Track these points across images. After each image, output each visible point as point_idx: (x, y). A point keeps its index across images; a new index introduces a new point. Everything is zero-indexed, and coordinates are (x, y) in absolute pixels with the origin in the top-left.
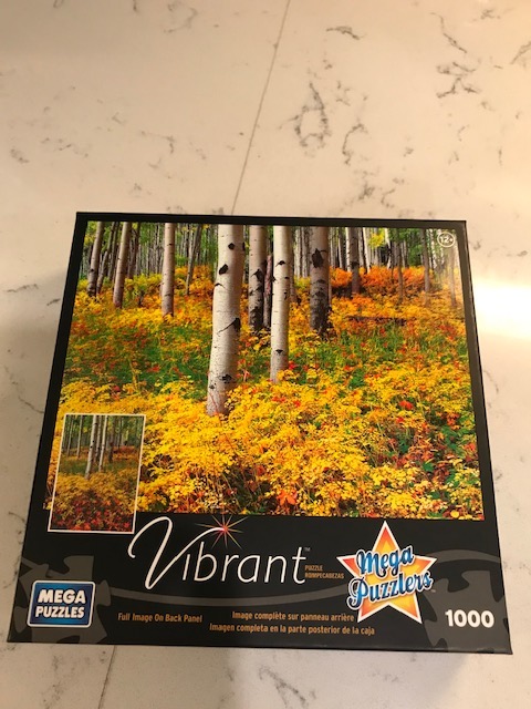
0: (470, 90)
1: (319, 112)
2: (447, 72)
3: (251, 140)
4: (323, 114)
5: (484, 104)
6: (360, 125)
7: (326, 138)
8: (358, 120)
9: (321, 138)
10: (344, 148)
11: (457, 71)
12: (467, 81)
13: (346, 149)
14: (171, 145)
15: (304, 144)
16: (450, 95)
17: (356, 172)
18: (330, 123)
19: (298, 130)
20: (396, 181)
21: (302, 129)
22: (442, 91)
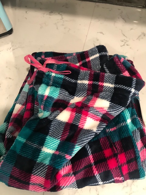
0: (128, 45)
2: (123, 41)
5: (130, 48)
11: (125, 41)
12: (127, 43)
16: (123, 46)
22: (122, 45)
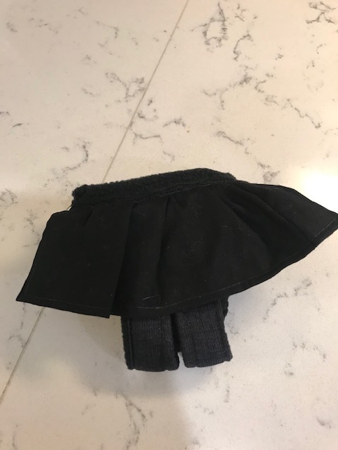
0: (330, 21)
1: (222, 23)
2: (315, 7)
3: (171, 36)
4: (224, 24)
6: (248, 35)
7: (223, 41)
8: (248, 32)
9: (220, 40)
10: (235, 49)
11: (323, 7)
12: (329, 15)
13: (237, 50)
14: (116, 33)
15: (207, 43)
16: (316, 23)
17: (240, 66)
18: (228, 32)
19: (205, 33)
20: (268, 75)
21: (208, 33)
22: (311, 20)
